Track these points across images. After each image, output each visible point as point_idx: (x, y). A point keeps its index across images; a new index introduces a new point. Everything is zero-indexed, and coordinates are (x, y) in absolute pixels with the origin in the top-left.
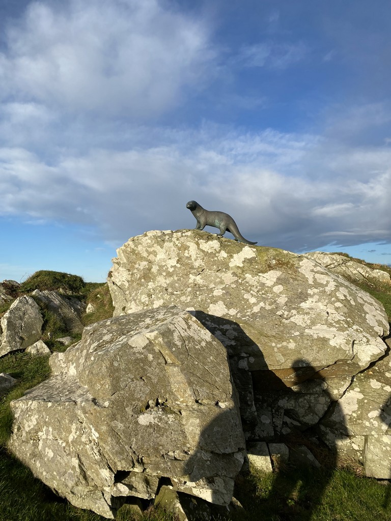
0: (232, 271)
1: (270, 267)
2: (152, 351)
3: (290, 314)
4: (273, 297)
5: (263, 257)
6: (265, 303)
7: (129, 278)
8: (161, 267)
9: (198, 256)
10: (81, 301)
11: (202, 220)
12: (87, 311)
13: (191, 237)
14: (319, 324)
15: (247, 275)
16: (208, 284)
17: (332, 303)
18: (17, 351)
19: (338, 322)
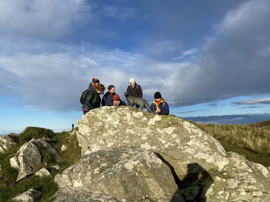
0: (149, 127)
1: (169, 125)
3: (185, 148)
4: (173, 140)
5: (165, 120)
6: (170, 143)
7: (90, 131)
8: (110, 125)
9: (131, 119)
10: (56, 144)
11: (131, 102)
12: (62, 149)
13: (128, 110)
14: (200, 153)
15: (157, 129)
16: (137, 133)
17: (203, 142)
18: (30, 175)
19: (208, 151)
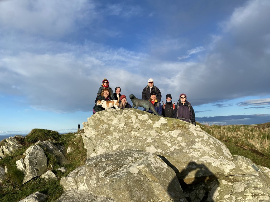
0: (155, 130)
1: (174, 128)
2: (142, 175)
3: (190, 151)
4: (178, 143)
5: (170, 123)
6: (176, 146)
7: (96, 133)
9: (137, 122)
10: (62, 146)
11: (137, 104)
12: (68, 151)
13: (133, 112)
14: (205, 156)
15: (163, 132)
16: (142, 136)
17: (209, 145)
18: (36, 177)
19: (214, 155)
